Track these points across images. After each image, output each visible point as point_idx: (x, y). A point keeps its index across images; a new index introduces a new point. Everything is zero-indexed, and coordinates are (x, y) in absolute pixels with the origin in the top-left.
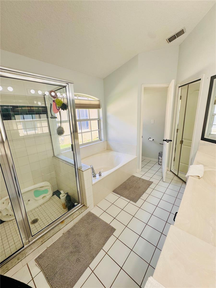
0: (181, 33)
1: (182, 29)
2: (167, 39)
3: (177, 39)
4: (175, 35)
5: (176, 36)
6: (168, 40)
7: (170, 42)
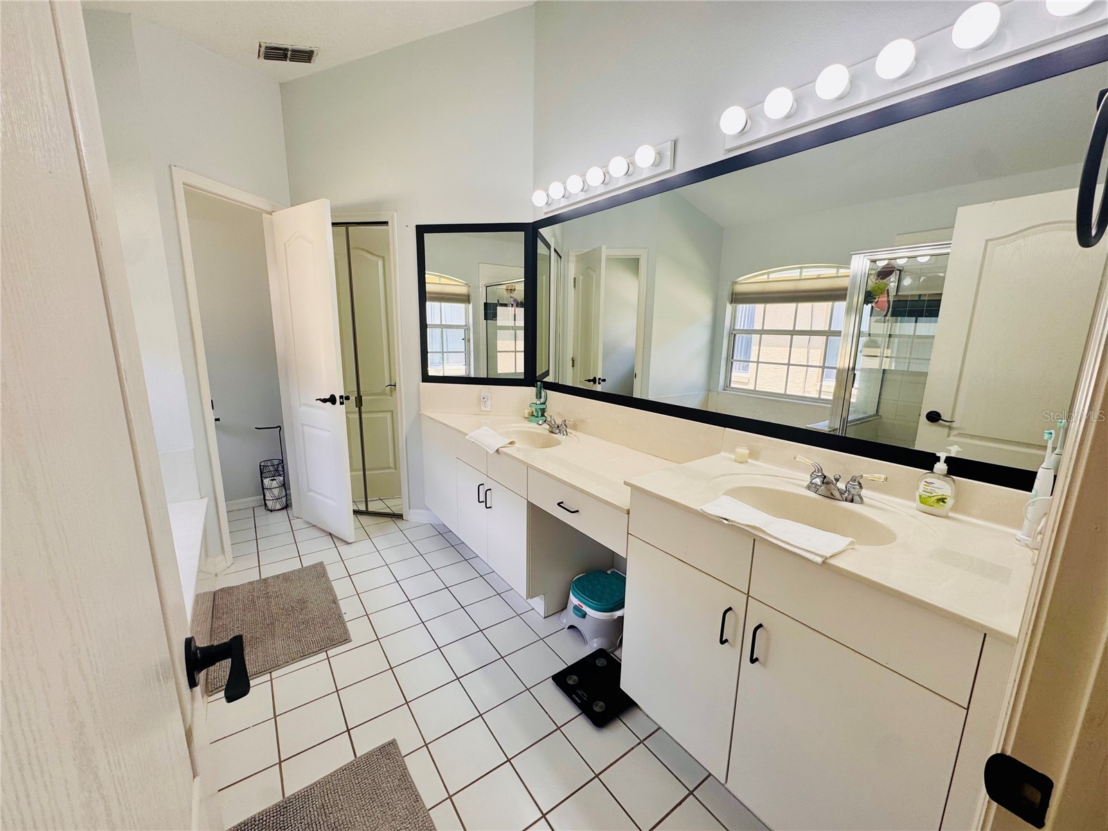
0: (305, 56)
1: (311, 49)
2: (264, 46)
3: (287, 64)
4: (286, 50)
5: (289, 53)
6: (263, 49)
7: (266, 58)
